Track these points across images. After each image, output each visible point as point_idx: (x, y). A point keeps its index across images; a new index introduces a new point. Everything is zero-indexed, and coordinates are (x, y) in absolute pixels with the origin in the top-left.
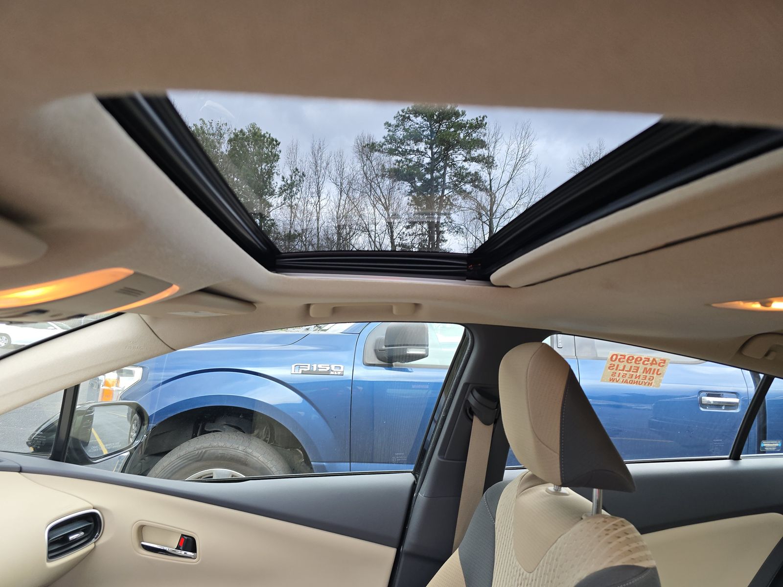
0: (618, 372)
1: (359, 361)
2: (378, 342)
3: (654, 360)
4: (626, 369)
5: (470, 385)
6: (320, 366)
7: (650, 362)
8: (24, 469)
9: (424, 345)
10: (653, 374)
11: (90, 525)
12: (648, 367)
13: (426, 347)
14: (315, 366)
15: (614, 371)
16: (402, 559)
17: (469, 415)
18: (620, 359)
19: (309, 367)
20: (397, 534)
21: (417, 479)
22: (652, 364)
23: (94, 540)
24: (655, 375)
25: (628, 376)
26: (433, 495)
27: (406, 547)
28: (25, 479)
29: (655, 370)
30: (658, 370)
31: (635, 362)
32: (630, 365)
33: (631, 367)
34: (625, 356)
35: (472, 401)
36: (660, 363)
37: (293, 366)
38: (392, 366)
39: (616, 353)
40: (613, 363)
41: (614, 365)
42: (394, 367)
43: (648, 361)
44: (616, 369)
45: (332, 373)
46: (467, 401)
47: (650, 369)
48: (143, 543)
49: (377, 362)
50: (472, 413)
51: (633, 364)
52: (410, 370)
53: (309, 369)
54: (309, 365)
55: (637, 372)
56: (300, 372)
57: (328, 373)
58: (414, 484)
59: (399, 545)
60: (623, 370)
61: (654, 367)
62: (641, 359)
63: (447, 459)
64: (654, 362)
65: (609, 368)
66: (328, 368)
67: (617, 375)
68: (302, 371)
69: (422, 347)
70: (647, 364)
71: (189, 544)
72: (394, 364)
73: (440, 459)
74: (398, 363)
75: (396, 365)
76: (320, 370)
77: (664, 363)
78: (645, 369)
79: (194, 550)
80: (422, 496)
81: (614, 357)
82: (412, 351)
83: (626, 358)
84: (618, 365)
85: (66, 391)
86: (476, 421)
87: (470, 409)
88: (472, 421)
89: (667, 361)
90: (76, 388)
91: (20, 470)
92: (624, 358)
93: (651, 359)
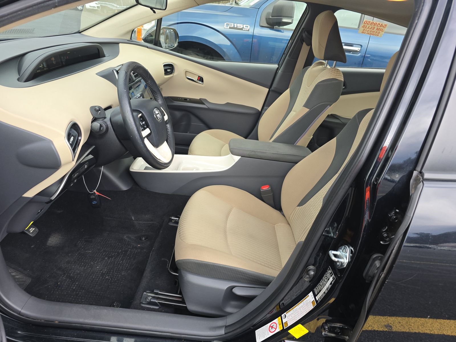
0: (366, 29)
1: (257, 24)
2: (268, 14)
3: (382, 24)
4: (369, 28)
5: (305, 29)
6: (238, 25)
7: (380, 25)
9: (291, 17)
10: (380, 31)
12: (379, 27)
13: (292, 18)
14: (236, 25)
15: (364, 28)
16: (270, 93)
17: (302, 41)
18: (368, 23)
19: (233, 25)
20: (269, 84)
21: (279, 66)
22: (380, 26)
24: (381, 32)
25: (369, 31)
26: (284, 72)
27: (272, 88)
29: (381, 29)
30: (383, 29)
31: (374, 25)
32: (372, 26)
33: (372, 27)
34: (370, 22)
35: (304, 35)
36: (384, 26)
37: (225, 24)
38: (274, 28)
39: (367, 20)
40: (365, 25)
41: (365, 26)
42: (275, 29)
43: (379, 25)
44: (365, 28)
45: (244, 29)
46: (302, 35)
47: (379, 29)
48: (187, 77)
49: (266, 25)
50: (303, 41)
51: (373, 26)
52: (282, 31)
53: (233, 26)
54: (233, 24)
55: (374, 29)
56: (229, 28)
57: (241, 29)
58: (278, 68)
59: (270, 88)
60: (368, 28)
61: (381, 28)
62: (377, 24)
63: (291, 58)
64: (382, 26)
65: (363, 27)
66: (242, 27)
67: (365, 30)
68: (230, 27)
69: (290, 18)
70: (379, 26)
71: (201, 79)
72: (275, 27)
73: (288, 58)
74: (277, 27)
75: (276, 28)
76: (238, 27)
77: (386, 26)
78: (378, 28)
79: (202, 81)
80: (280, 72)
81: (366, 22)
82: (285, 20)
83: (371, 23)
84: (366, 26)
85: (158, 20)
86: (304, 44)
87: (303, 39)
88: (303, 44)
89: (387, 25)
90: (161, 19)
92: (370, 23)
93: (381, 24)
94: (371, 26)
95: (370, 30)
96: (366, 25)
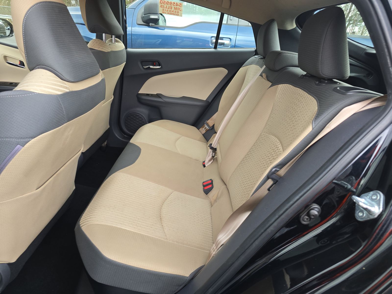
94: (168, 6)
95: (169, 9)
96: (163, 4)
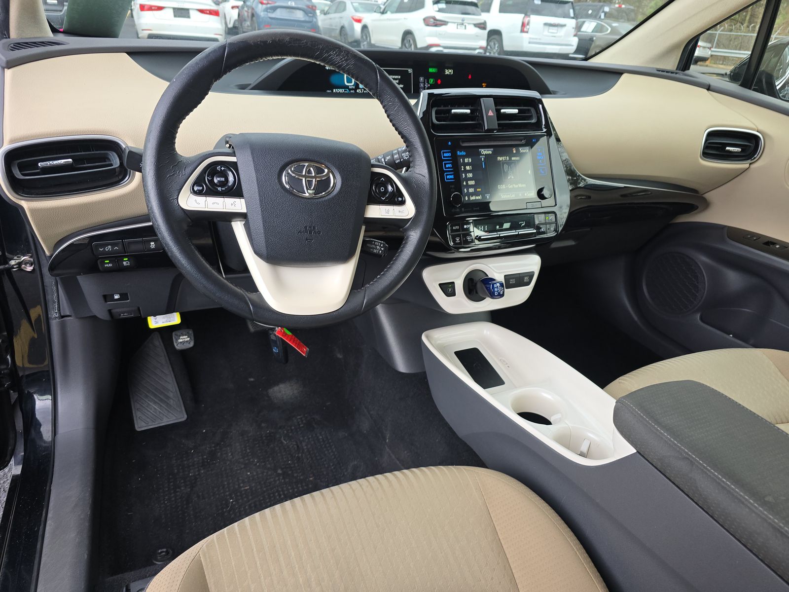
8: (711, 88)
11: (750, 146)
23: (749, 161)
28: (711, 96)
91: (709, 88)
